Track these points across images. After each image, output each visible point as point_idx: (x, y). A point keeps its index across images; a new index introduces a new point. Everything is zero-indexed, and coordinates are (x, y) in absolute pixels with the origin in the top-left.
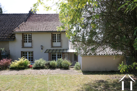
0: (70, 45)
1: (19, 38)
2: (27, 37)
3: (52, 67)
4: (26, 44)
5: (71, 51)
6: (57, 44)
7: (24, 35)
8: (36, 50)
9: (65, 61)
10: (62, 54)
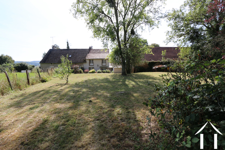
0: (110, 64)
1: (88, 61)
2: (91, 61)
3: (104, 72)
4: (91, 64)
5: (111, 67)
6: (104, 64)
7: (90, 60)
8: (95, 66)
9: (108, 70)
10: (107, 68)
